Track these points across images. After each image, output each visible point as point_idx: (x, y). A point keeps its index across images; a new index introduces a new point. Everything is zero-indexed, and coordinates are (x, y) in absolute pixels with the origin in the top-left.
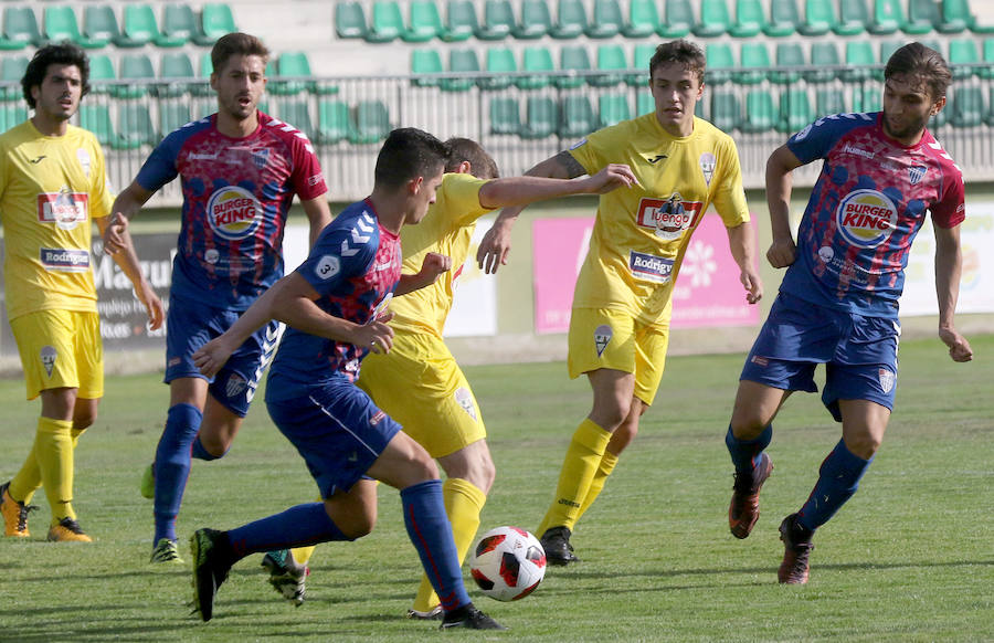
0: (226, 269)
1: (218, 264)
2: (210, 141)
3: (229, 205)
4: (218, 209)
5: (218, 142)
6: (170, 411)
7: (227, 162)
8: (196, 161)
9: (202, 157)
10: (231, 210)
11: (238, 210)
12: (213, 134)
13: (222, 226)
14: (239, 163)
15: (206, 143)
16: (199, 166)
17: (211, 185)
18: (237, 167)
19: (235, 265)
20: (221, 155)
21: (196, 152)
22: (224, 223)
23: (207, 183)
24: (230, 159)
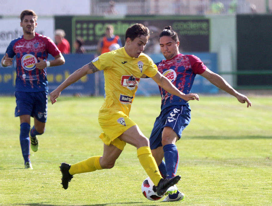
0: (28, 80)
1: (26, 78)
2: (22, 42)
3: (27, 60)
4: (24, 61)
5: (24, 42)
6: (21, 126)
7: (27, 47)
8: (18, 48)
9: (20, 46)
10: (28, 61)
11: (30, 61)
12: (23, 40)
13: (26, 67)
14: (30, 47)
15: (21, 42)
16: (19, 49)
17: (22, 54)
18: (29, 48)
19: (31, 78)
20: (25, 45)
21: (18, 45)
22: (26, 65)
23: (21, 54)
24: (27, 46)
